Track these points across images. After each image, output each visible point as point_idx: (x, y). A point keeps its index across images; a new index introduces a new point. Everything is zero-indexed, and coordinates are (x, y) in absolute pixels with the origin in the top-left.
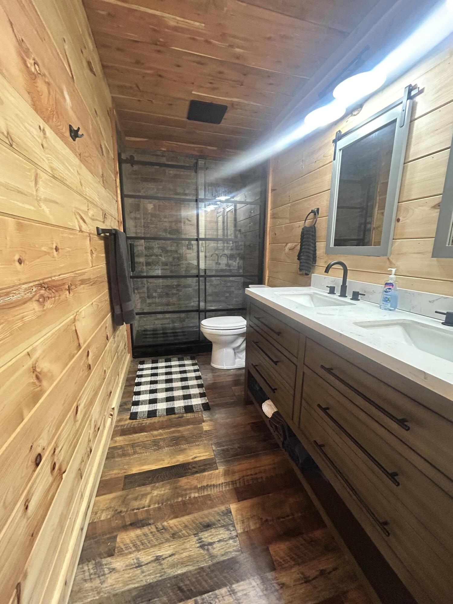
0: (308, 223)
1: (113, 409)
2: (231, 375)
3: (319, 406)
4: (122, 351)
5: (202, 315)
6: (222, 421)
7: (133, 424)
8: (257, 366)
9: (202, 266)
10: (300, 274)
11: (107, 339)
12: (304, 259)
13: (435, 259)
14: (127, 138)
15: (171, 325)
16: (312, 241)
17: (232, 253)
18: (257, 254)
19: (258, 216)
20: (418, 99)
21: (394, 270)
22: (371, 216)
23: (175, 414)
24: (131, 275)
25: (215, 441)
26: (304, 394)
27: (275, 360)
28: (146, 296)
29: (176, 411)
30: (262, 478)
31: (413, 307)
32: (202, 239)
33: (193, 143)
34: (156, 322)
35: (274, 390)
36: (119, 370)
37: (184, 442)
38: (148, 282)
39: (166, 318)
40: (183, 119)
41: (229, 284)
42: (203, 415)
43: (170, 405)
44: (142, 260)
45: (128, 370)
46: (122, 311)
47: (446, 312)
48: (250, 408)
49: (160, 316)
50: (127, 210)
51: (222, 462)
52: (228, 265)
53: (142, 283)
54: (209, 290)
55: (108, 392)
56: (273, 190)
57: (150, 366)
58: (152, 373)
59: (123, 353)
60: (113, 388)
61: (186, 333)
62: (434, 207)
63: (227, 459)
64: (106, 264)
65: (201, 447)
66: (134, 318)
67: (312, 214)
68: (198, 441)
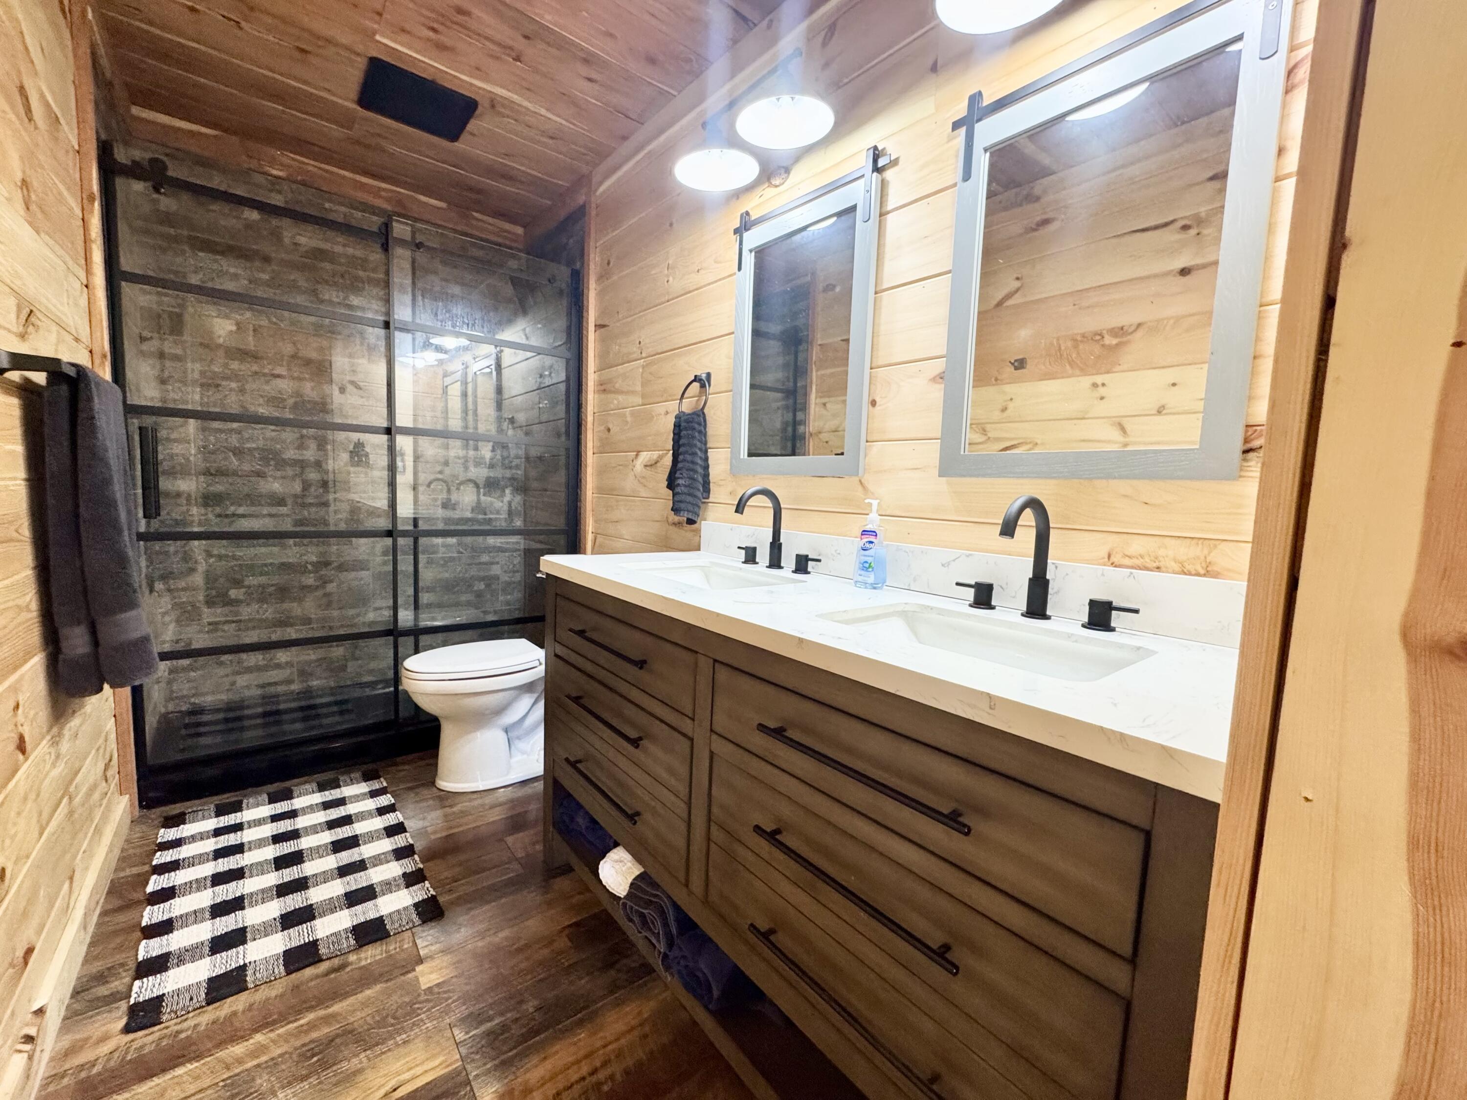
0: (687, 406)
1: (40, 1012)
2: (500, 805)
3: (758, 829)
4: (93, 788)
5: (407, 642)
6: (480, 944)
7: (135, 1045)
8: (580, 761)
9: (405, 509)
10: (674, 524)
11: (21, 747)
12: (685, 486)
13: (944, 479)
14: (136, 110)
15: (295, 687)
16: (699, 444)
17: (492, 475)
18: (561, 477)
19: (562, 387)
20: (889, 174)
21: (875, 503)
22: (804, 408)
23: (321, 960)
24: (142, 529)
25: (462, 1011)
26: (715, 810)
27: (633, 734)
28: (201, 598)
29: (323, 951)
30: (612, 1077)
31: (915, 580)
32: (406, 431)
33: (373, 176)
34: (242, 681)
35: (633, 817)
36: (74, 857)
37: (353, 1047)
38: (209, 554)
39: (278, 666)
40: (346, 103)
41: (485, 558)
42: (418, 941)
43: (297, 936)
44: (187, 485)
45: (117, 852)
46: (96, 643)
47: (973, 583)
48: (563, 884)
49: (253, 659)
50: (131, 327)
51: (489, 1071)
52: (478, 508)
53: (187, 557)
54: (427, 575)
55: (14, 950)
56: (598, 326)
57: (212, 824)
58: (220, 846)
59: (96, 796)
60: (39, 932)
61: (350, 706)
62: (934, 380)
63: (503, 1057)
64: (27, 480)
65: (419, 1044)
66: (148, 667)
67: (696, 385)
68: (403, 1030)
